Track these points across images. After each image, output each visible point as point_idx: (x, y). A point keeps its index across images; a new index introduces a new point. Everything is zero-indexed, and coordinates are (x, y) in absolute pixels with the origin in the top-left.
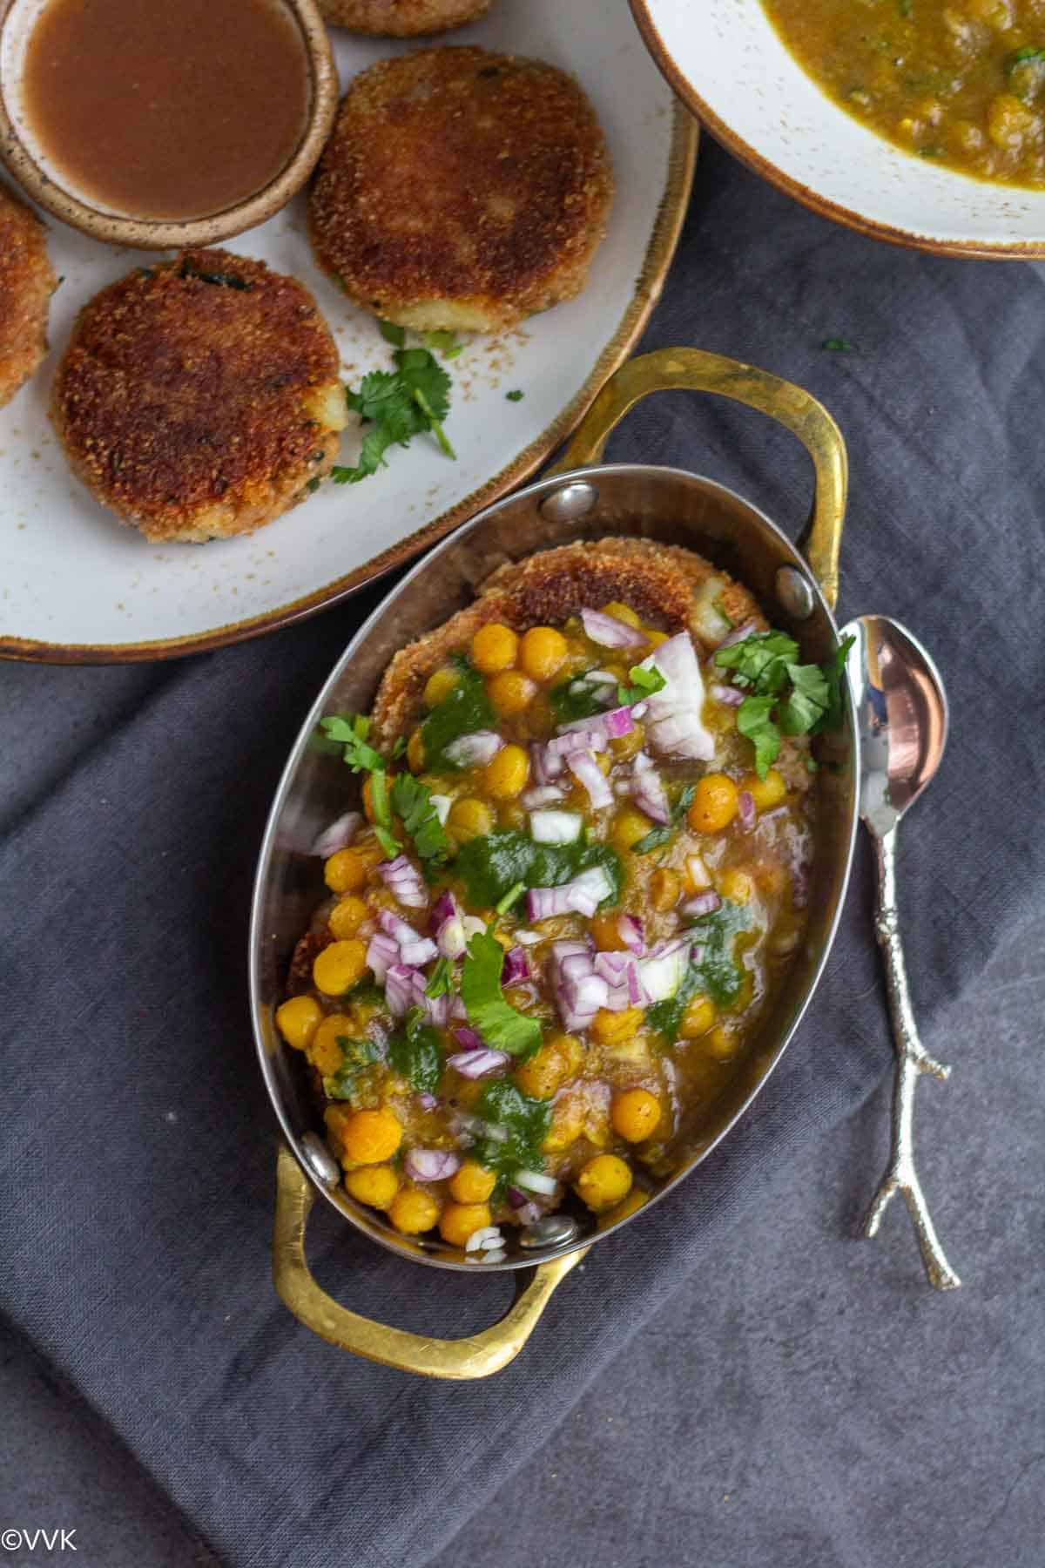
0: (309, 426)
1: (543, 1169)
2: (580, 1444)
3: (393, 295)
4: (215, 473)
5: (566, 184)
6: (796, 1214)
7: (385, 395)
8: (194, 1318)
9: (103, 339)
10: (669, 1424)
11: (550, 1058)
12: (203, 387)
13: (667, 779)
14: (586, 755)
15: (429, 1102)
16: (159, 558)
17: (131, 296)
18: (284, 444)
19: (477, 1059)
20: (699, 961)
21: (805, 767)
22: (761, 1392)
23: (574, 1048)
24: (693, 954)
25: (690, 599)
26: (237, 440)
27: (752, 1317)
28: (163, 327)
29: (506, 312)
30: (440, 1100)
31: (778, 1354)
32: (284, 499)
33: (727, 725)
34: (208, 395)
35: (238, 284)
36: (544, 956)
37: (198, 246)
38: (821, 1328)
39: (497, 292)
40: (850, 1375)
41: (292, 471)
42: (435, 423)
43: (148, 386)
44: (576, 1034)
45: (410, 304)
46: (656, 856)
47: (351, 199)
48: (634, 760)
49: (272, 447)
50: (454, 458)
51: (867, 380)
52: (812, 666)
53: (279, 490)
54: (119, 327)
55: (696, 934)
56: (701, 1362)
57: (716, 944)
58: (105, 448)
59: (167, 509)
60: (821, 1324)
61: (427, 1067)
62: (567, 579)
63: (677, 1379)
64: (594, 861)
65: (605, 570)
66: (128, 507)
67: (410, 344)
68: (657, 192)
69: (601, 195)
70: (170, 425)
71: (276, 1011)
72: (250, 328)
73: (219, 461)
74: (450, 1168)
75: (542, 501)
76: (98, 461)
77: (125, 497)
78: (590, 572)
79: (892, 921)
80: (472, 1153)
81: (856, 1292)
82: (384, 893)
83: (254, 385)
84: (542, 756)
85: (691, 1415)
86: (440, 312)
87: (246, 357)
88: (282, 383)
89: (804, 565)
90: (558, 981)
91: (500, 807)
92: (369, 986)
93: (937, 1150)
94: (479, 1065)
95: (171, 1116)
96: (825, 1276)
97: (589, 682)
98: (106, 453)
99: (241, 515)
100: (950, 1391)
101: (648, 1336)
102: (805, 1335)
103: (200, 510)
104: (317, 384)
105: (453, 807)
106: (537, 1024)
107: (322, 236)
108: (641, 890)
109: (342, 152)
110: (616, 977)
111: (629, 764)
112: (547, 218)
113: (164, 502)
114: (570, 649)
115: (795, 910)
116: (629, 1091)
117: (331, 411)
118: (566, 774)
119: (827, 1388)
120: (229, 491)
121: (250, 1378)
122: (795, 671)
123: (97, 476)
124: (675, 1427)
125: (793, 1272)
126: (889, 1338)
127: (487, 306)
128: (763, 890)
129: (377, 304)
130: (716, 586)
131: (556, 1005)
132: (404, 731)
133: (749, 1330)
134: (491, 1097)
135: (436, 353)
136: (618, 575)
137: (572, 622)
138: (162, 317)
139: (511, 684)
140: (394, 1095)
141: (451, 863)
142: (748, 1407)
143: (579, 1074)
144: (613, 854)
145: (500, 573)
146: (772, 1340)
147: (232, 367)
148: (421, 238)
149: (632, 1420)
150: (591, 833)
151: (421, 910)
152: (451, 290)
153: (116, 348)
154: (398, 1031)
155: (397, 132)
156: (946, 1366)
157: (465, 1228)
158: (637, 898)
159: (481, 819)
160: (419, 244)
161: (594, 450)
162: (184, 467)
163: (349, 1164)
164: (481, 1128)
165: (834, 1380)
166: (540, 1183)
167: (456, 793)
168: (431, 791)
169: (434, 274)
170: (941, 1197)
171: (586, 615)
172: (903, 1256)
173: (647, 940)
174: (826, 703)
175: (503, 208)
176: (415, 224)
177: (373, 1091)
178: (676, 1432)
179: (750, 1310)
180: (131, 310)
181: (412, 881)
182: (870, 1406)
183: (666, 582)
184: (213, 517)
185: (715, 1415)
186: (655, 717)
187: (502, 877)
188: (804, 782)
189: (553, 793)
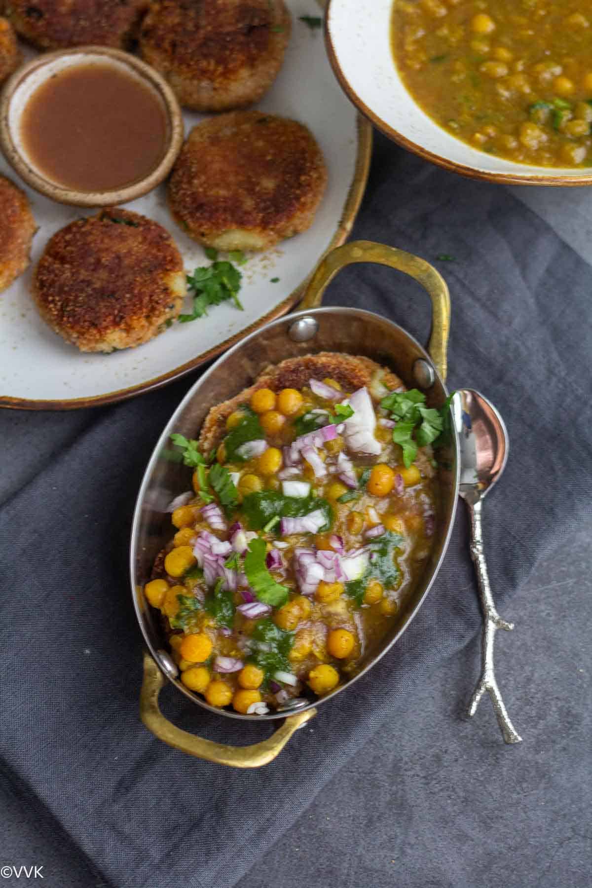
0: (166, 291)
1: (290, 670)
2: (312, 832)
3: (211, 228)
4: (116, 312)
5: (300, 170)
6: (431, 708)
7: (207, 277)
8: (98, 757)
9: (60, 250)
10: (361, 821)
11: (293, 607)
12: (111, 271)
13: (356, 466)
14: (312, 449)
15: (227, 633)
16: (87, 362)
17: (74, 229)
18: (153, 298)
19: (253, 607)
20: (374, 560)
21: (430, 464)
22: (413, 803)
23: (307, 605)
24: (371, 557)
25: (368, 379)
26: (128, 296)
27: (406, 763)
28: (91, 243)
29: (269, 235)
30: (233, 631)
31: (422, 783)
32: (153, 328)
33: (388, 438)
34: (113, 275)
35: (130, 223)
36: (290, 555)
37: (111, 205)
38: (445, 769)
39: (264, 225)
40: (462, 794)
41: (157, 312)
42: (233, 293)
43: (83, 271)
44: (307, 596)
45: (220, 233)
46: (350, 505)
47: (190, 183)
48: (338, 456)
49: (146, 299)
50: (242, 310)
51: (461, 276)
52: (433, 409)
53: (151, 323)
54: (68, 244)
55: (372, 547)
56: (379, 788)
57: (383, 553)
58: (59, 301)
59: (90, 331)
60: (445, 766)
61: (227, 612)
62: (302, 368)
63: (366, 796)
64: (318, 506)
65: (322, 364)
66: (71, 331)
67: (221, 259)
68: (349, 180)
69: (320, 178)
70: (94, 289)
71: (144, 587)
72: (136, 244)
73: (118, 306)
74: (238, 666)
75: (289, 328)
76: (55, 308)
77: (69, 325)
78: (314, 365)
79: (480, 547)
80: (250, 659)
81: (465, 750)
82: (204, 524)
83: (138, 270)
84: (288, 452)
85: (373, 816)
86: (236, 238)
87: (134, 257)
88: (152, 269)
89: (428, 357)
90: (297, 567)
91: (266, 478)
92: (195, 569)
93: (508, 674)
94: (254, 610)
95: (87, 652)
96: (447, 742)
97: (313, 414)
98: (59, 304)
99: (130, 335)
100: (518, 803)
101: (350, 774)
102: (436, 772)
103: (108, 331)
104: (170, 270)
105: (241, 479)
106: (286, 590)
107: (174, 202)
108: (342, 523)
109: (186, 160)
110: (329, 563)
111: (336, 457)
112: (291, 187)
113: (89, 327)
114: (304, 400)
115: (427, 537)
116: (337, 629)
117: (178, 285)
118: (302, 461)
119: (449, 801)
120: (123, 321)
121: (127, 789)
122: (424, 411)
123: (54, 315)
124: (365, 822)
125: (429, 739)
126: (483, 775)
127: (260, 232)
128: (409, 528)
129: (203, 235)
130: (381, 373)
131: (296, 581)
132: (215, 445)
133: (406, 770)
134: (261, 627)
135: (234, 263)
136: (329, 366)
137: (305, 389)
138: (90, 238)
139: (272, 417)
140: (208, 627)
141: (240, 507)
142: (405, 812)
143: (309, 618)
144: (328, 504)
145: (267, 370)
146: (418, 776)
147: (126, 262)
148: (226, 199)
149: (341, 818)
150: (315, 492)
151: (224, 532)
152: (242, 223)
153: (66, 254)
154: (210, 593)
155: (214, 149)
156: (515, 790)
157: (247, 702)
158: (340, 527)
159: (256, 484)
160: (225, 202)
161: (316, 299)
162: (100, 309)
163: (183, 666)
164: (256, 645)
165: (453, 797)
166: (288, 678)
167: (242, 472)
168: (229, 470)
169: (233, 216)
170: (510, 699)
171: (312, 382)
172: (490, 730)
173: (346, 548)
174: (441, 428)
175: (268, 184)
176: (222, 192)
177: (196, 625)
178: (365, 825)
179: (406, 759)
180: (74, 236)
181: (218, 516)
182: (473, 811)
183: (356, 370)
184: (115, 337)
185: (387, 816)
186: (349, 432)
187: (267, 514)
188: (431, 474)
189: (295, 471)
